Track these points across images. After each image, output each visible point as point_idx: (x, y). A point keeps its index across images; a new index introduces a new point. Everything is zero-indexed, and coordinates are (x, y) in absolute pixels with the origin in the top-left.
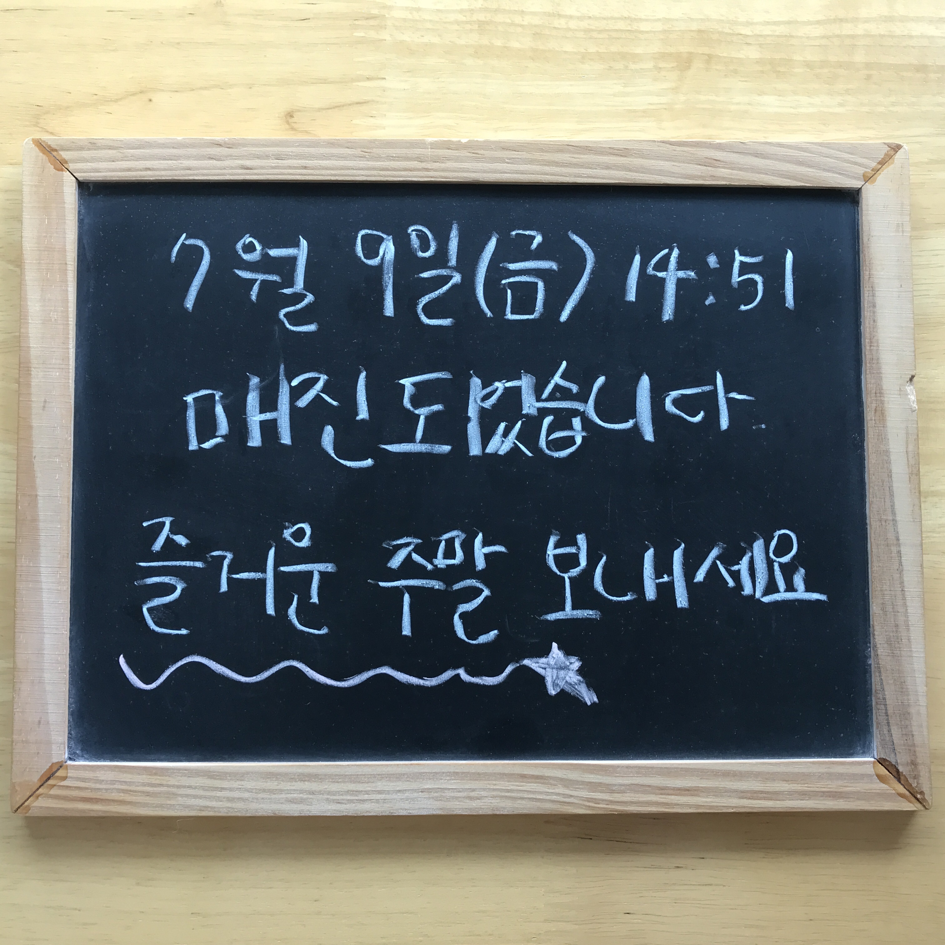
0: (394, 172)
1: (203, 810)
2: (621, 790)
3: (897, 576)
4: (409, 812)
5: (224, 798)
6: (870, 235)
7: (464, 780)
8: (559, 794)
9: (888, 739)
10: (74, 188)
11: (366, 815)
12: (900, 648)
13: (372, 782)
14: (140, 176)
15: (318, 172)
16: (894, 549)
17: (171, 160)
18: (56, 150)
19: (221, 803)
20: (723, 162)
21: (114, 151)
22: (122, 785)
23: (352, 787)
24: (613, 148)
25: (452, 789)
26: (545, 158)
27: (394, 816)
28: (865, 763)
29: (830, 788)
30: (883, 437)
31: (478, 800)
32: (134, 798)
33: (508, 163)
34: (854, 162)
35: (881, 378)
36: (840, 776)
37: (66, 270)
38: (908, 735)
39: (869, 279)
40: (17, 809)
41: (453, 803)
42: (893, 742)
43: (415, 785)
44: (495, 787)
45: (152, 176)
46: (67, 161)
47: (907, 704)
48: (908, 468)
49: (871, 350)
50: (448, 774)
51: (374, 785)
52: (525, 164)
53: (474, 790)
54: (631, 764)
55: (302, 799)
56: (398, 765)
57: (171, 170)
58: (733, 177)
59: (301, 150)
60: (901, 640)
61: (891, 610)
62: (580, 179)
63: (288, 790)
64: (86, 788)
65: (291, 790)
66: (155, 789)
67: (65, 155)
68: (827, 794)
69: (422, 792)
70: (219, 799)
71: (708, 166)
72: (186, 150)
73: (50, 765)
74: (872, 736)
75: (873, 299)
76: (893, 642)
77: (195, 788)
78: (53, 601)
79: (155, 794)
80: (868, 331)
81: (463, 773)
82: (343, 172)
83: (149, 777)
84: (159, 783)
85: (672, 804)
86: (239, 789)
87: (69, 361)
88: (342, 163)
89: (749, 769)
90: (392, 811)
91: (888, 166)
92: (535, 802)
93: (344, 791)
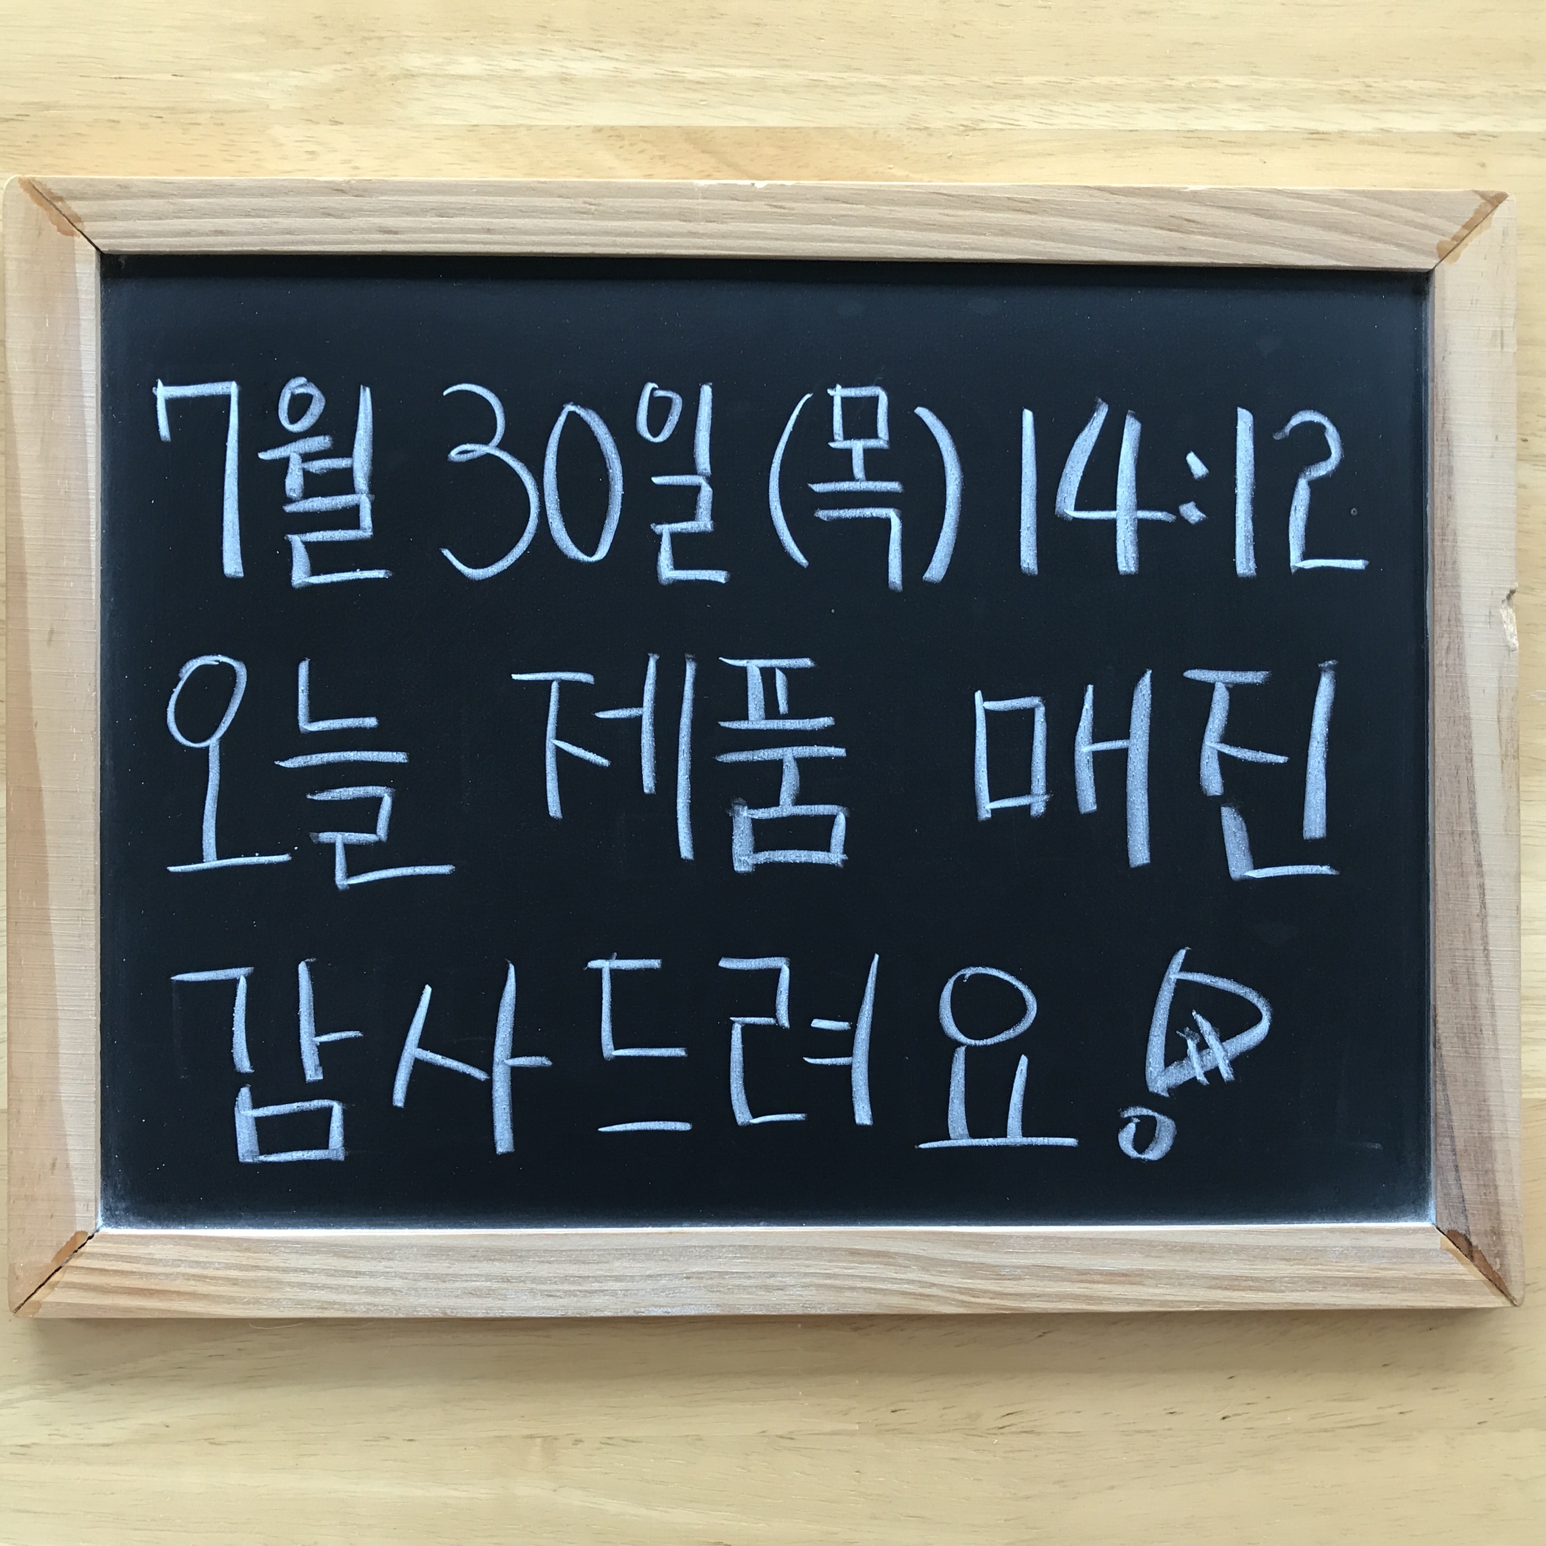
0: (640, 239)
1: (326, 1309)
2: (1015, 1275)
3: (1477, 926)
4: (666, 1310)
5: (362, 1288)
6: (1446, 350)
7: (757, 1258)
8: (913, 1281)
9: (1455, 1191)
10: (94, 266)
11: (594, 1315)
12: (1479, 1044)
13: (607, 1262)
14: (208, 245)
15: (509, 238)
16: (1473, 880)
17: (259, 217)
18: (61, 199)
19: (356, 1296)
20: (1198, 223)
21: (161, 201)
22: (192, 1267)
23: (573, 1270)
24: (1014, 200)
25: (737, 1272)
26: (900, 215)
27: (641, 1317)
28: (1416, 1231)
29: (1359, 1272)
30: (1460, 694)
31: (780, 1292)
32: (213, 1288)
33: (834, 224)
34: (1423, 225)
35: (1458, 596)
36: (1375, 1252)
37: (83, 406)
38: (1488, 1185)
39: (1443, 427)
40: (19, 1308)
41: (738, 1296)
42: (1463, 1197)
43: (675, 1268)
44: (808, 1270)
45: (226, 245)
46: (80, 218)
47: (1488, 1135)
48: (1501, 746)
49: (1443, 547)
50: (731, 1248)
51: (608, 1266)
52: (864, 226)
53: (773, 1275)
54: (1031, 1233)
55: (489, 1290)
56: (648, 1234)
57: (258, 235)
58: (1216, 250)
59: (480, 200)
60: (1481, 1030)
61: (1465, 981)
62: (957, 252)
63: (466, 1275)
64: (132, 1273)
65: (471, 1275)
66: (247, 1273)
67: (77, 207)
68: (1353, 1281)
69: (685, 1278)
70: (353, 1290)
71: (1175, 231)
72: (284, 199)
73: (73, 1235)
74: (1427, 1186)
75: (1449, 460)
76: (1467, 1035)
77: (313, 1272)
78: (72, 966)
79: (246, 1283)
80: (1438, 514)
81: (756, 1247)
82: (552, 238)
83: (237, 1254)
84: (254, 1264)
85: (1099, 1297)
86: (385, 1274)
87: (90, 563)
88: (551, 223)
89: (1225, 1241)
90: (637, 1310)
91: (1480, 233)
92: (874, 1294)
93: (559, 1277)
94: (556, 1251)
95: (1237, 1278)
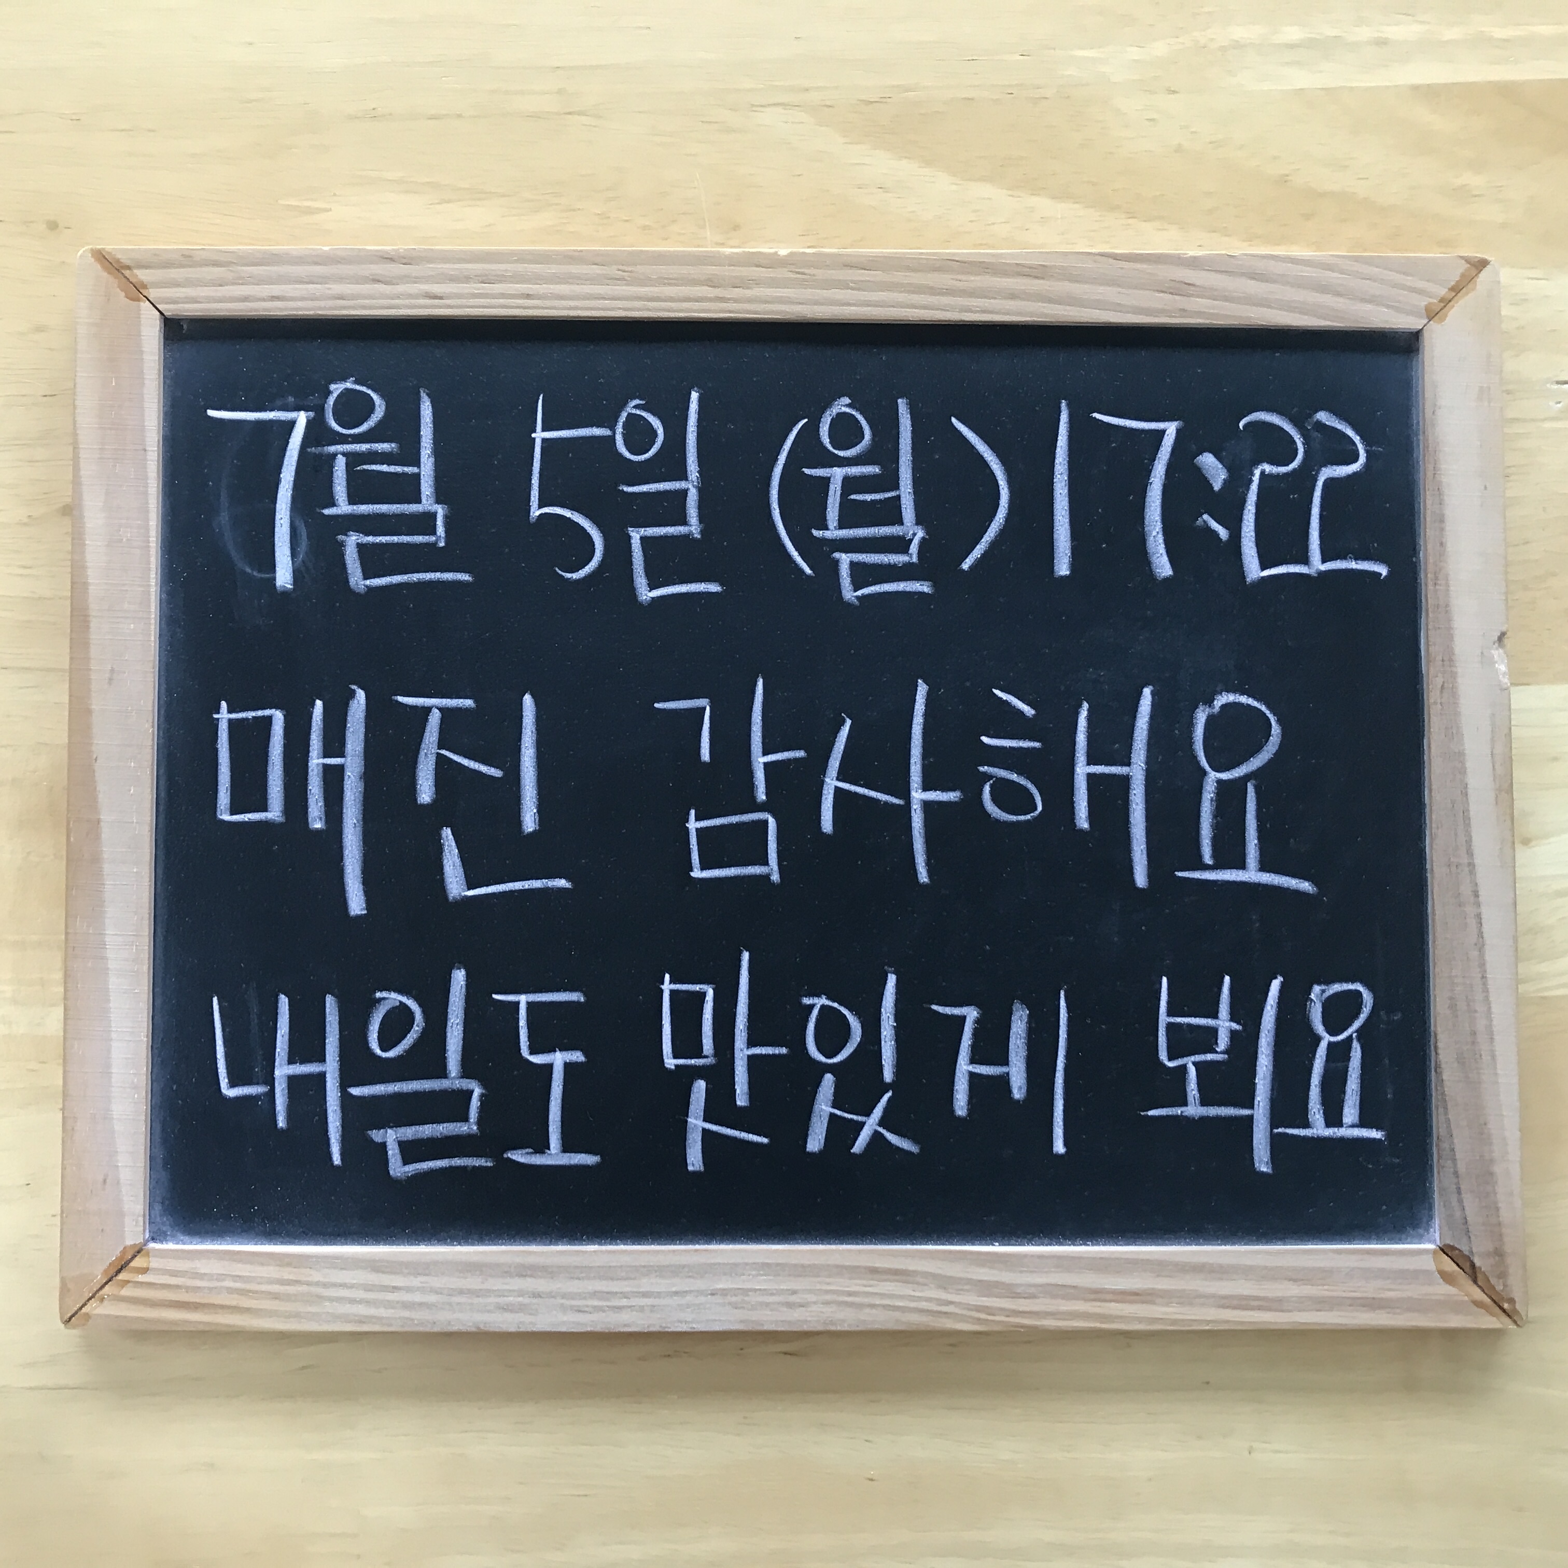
0: (670, 304)
1: (364, 1322)
2: (1029, 1293)
3: (1474, 954)
4: (691, 1326)
5: (398, 1302)
6: (1435, 405)
7: (779, 1275)
8: (931, 1298)
9: (1458, 1214)
10: (158, 328)
11: (622, 1330)
12: (1478, 1069)
13: (635, 1279)
14: (265, 310)
15: (548, 303)
16: (1470, 910)
17: (313, 283)
18: (129, 268)
19: (393, 1311)
22: (235, 1281)
23: (601, 1285)
24: (1023, 266)
25: (760, 1290)
26: (915, 281)
27: (668, 1332)
29: (1365, 1292)
30: (1454, 732)
31: (802, 1309)
32: (253, 1302)
33: (852, 289)
34: (1411, 287)
35: (1451, 638)
36: (1382, 1274)
37: (146, 460)
38: (1491, 1208)
39: (1434, 477)
40: (70, 1318)
41: (761, 1313)
42: (1466, 1218)
43: (700, 1284)
44: (829, 1288)
45: (281, 309)
46: (146, 285)
47: (1489, 1158)
48: (1494, 780)
49: (1436, 591)
50: (755, 1266)
51: (636, 1283)
52: (881, 291)
53: (794, 1292)
54: (1045, 1252)
55: (521, 1305)
56: (674, 1251)
57: (312, 300)
58: (1215, 312)
59: (520, 268)
60: (1481, 1056)
61: (1465, 1008)
62: (968, 314)
63: (499, 1290)
64: (178, 1287)
65: (504, 1290)
66: (287, 1287)
67: (142, 275)
68: (1359, 1301)
69: (712, 1294)
70: (389, 1305)
71: (1176, 295)
72: (336, 266)
74: (1431, 1208)
75: (1440, 509)
76: (1467, 1060)
77: (352, 1286)
78: (126, 989)
79: (288, 1298)
80: (1431, 560)
81: (778, 1265)
82: (587, 303)
83: (277, 1268)
84: (294, 1279)
85: (1110, 1316)
86: (422, 1290)
87: (150, 606)
88: (587, 289)
89: (1233, 1261)
90: (664, 1325)
91: (1467, 293)
92: (893, 1311)
93: (589, 1293)
94: (586, 1267)
95: (1246, 1298)
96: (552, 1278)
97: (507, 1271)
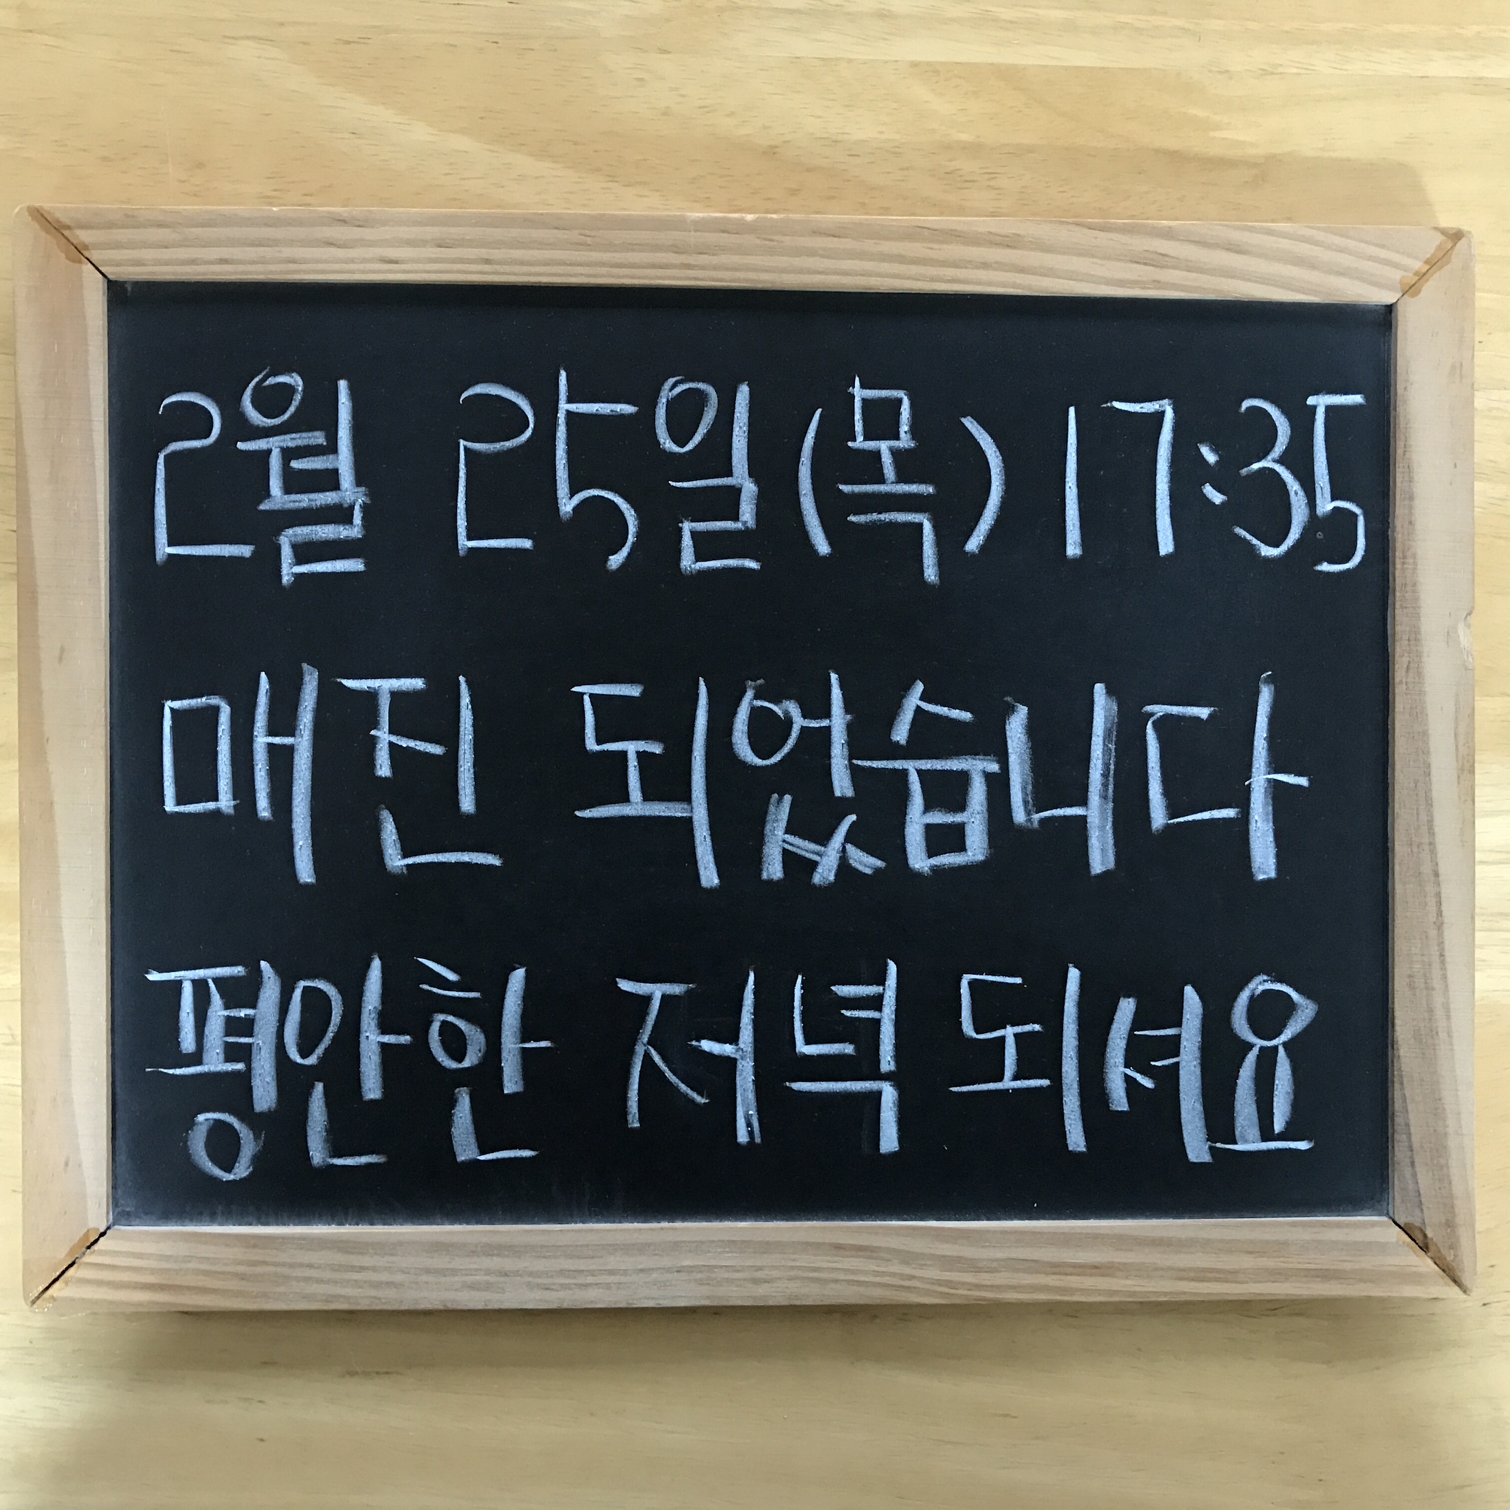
0: (634, 270)
1: (332, 1302)
2: (991, 1268)
3: (1433, 933)
4: (657, 1302)
5: (365, 1282)
6: (1407, 381)
7: (745, 1252)
8: (894, 1273)
9: (1411, 1186)
10: (102, 293)
11: (589, 1306)
12: (1434, 1045)
13: (601, 1257)
14: (213, 273)
15: (507, 268)
16: (1430, 889)
17: (263, 246)
18: (69, 228)
19: (360, 1290)
20: (1174, 258)
21: (167, 230)
22: (201, 1263)
23: (568, 1264)
24: (995, 234)
25: (726, 1266)
26: (884, 249)
27: (633, 1308)
29: (1319, 1264)
30: (1419, 712)
31: (767, 1284)
32: (222, 1283)
33: (822, 256)
34: (1387, 260)
35: (1417, 617)
36: (1335, 1244)
37: (92, 430)
38: (1443, 1180)
39: (1404, 454)
40: (33, 1302)
41: (727, 1289)
42: (1419, 1191)
43: (666, 1262)
44: (793, 1264)
45: (231, 273)
46: (87, 246)
47: (1442, 1132)
48: (1457, 761)
49: (1403, 569)
50: (720, 1243)
51: (602, 1261)
52: (851, 259)
53: (760, 1269)
55: (488, 1284)
56: (640, 1230)
57: (263, 263)
59: (479, 231)
60: (1437, 1033)
61: (1423, 986)
63: (466, 1270)
64: (141, 1269)
65: (470, 1269)
66: (255, 1269)
67: (83, 236)
68: (1313, 1273)
69: (678, 1271)
70: (357, 1284)
71: (1150, 265)
72: (287, 229)
75: (1410, 486)
76: (1424, 1037)
77: (319, 1267)
78: (83, 972)
79: (254, 1278)
80: (1400, 538)
81: (743, 1241)
82: (548, 269)
83: (246, 1250)
84: (262, 1260)
85: (1071, 1288)
86: (388, 1269)
87: (99, 582)
88: (548, 254)
89: (1193, 1234)
90: (631, 1302)
91: (1441, 268)
92: (858, 1286)
93: (555, 1271)
94: (552, 1246)
95: (1204, 1270)
96: (519, 1258)
97: (474, 1251)
